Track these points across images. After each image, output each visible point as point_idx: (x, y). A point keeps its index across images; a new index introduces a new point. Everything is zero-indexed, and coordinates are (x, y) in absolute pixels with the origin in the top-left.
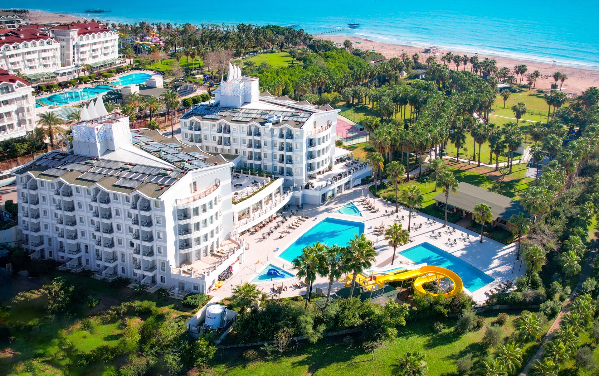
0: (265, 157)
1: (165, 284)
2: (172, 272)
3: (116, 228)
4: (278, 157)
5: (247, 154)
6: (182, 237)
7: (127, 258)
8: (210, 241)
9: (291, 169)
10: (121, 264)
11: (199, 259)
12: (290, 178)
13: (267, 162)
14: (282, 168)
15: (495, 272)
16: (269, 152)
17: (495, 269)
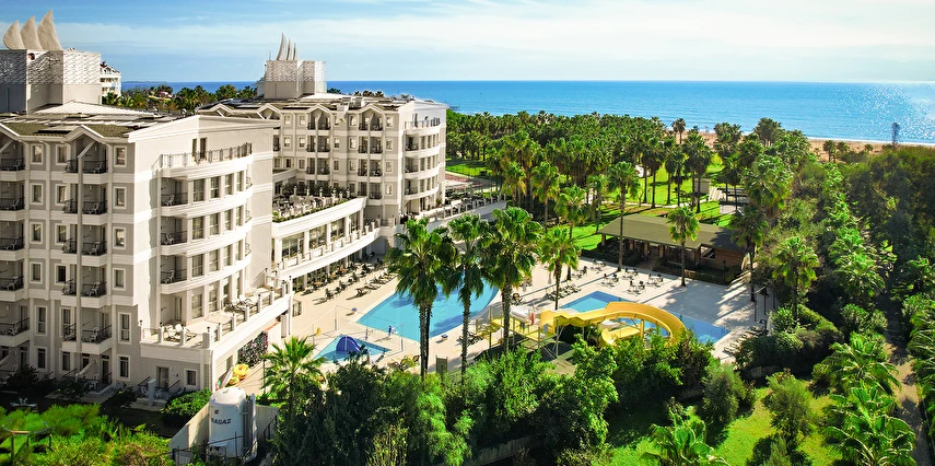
0: (336, 168)
1: (129, 379)
2: (143, 341)
3: (31, 237)
4: (356, 166)
5: (306, 165)
6: (168, 250)
7: (49, 320)
8: (225, 272)
9: (377, 186)
10: (36, 339)
11: (201, 315)
12: (377, 202)
13: (340, 178)
14: (363, 185)
15: (728, 321)
16: (341, 156)
17: (726, 317)
